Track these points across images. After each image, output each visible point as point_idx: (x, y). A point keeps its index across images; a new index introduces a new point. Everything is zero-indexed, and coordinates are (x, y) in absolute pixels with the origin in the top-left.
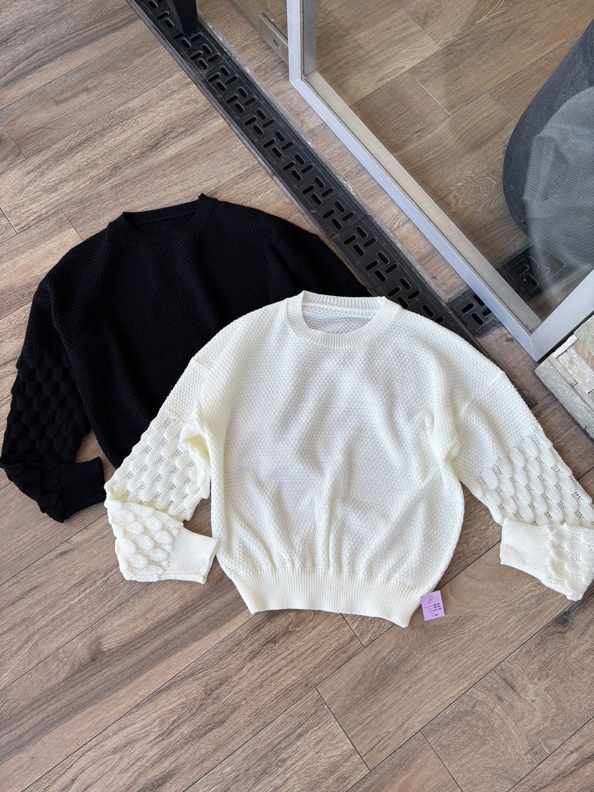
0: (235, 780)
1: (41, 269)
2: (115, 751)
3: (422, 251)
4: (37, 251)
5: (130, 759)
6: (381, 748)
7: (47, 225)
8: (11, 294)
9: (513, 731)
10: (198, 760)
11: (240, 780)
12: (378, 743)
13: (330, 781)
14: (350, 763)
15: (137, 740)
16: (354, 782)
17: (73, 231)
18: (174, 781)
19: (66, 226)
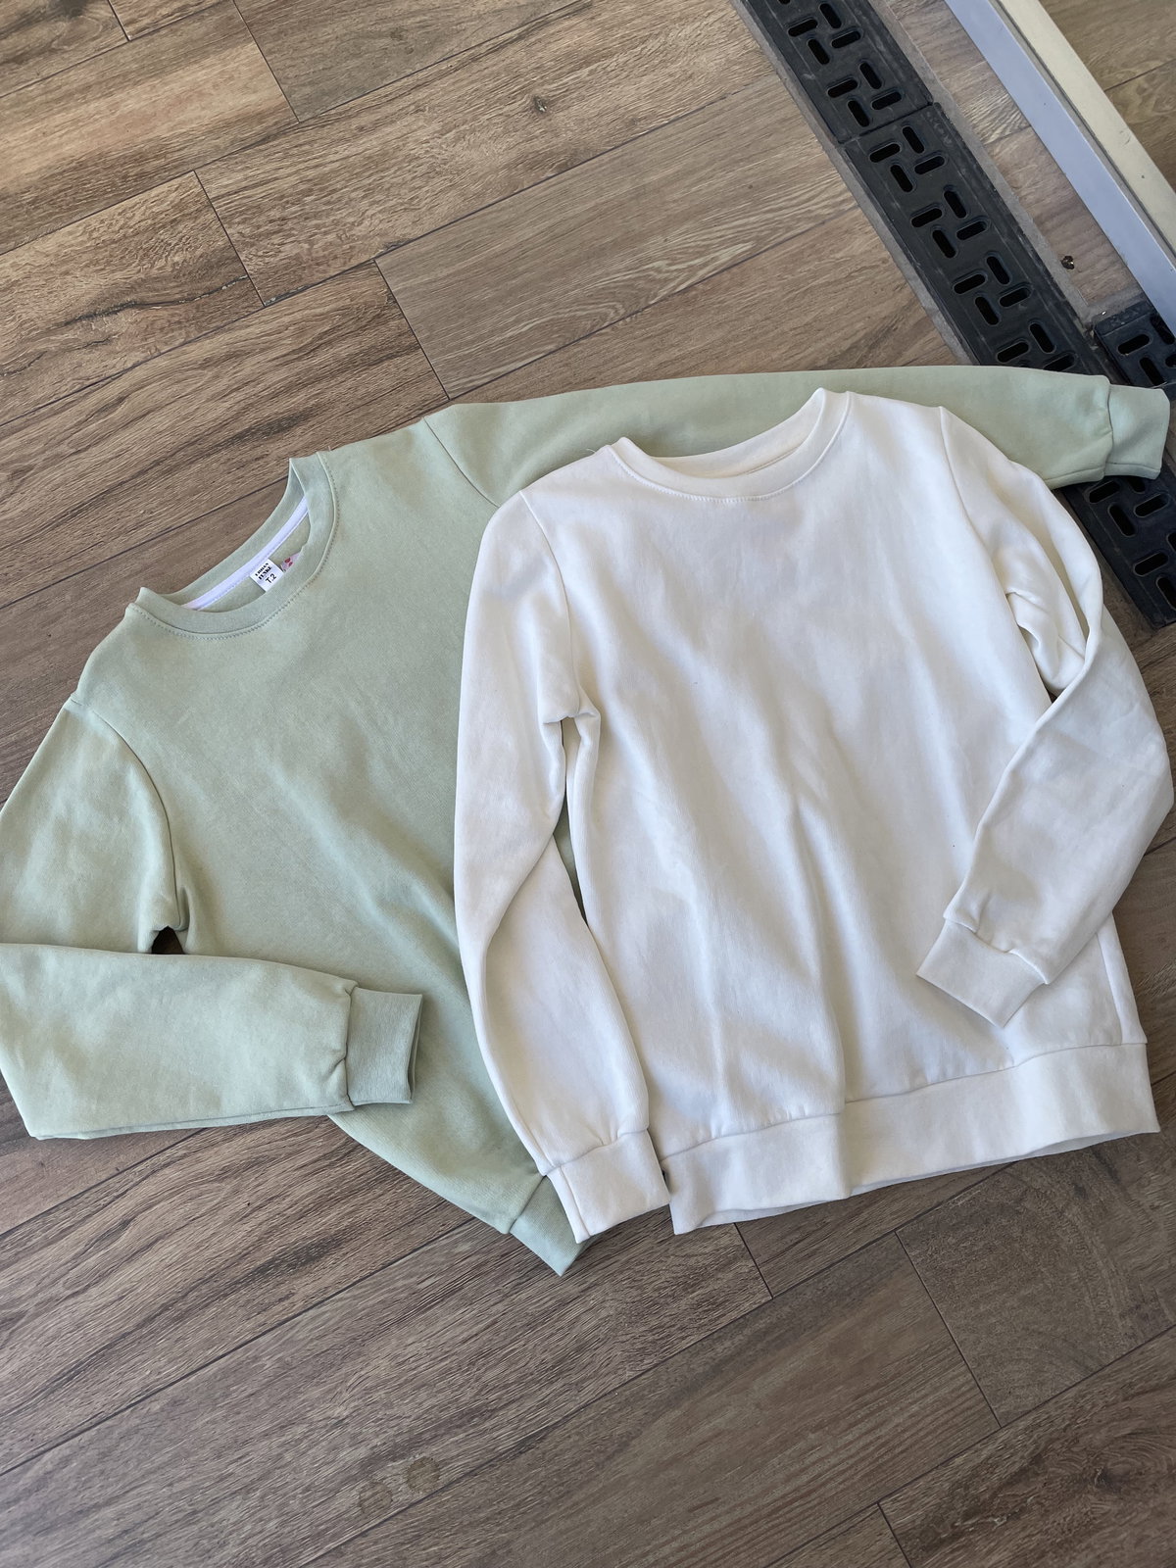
0: (477, 1272)
1: (172, 124)
2: (225, 1174)
3: (1048, 200)
4: (166, 84)
5: (253, 1198)
6: (803, 1254)
7: (195, 29)
8: (97, 172)
9: (1100, 1263)
10: (401, 1218)
11: (487, 1273)
12: (797, 1243)
13: (684, 1304)
14: (730, 1275)
15: (274, 1159)
16: (734, 1315)
17: (253, 49)
18: (344, 1255)
19: (240, 36)
